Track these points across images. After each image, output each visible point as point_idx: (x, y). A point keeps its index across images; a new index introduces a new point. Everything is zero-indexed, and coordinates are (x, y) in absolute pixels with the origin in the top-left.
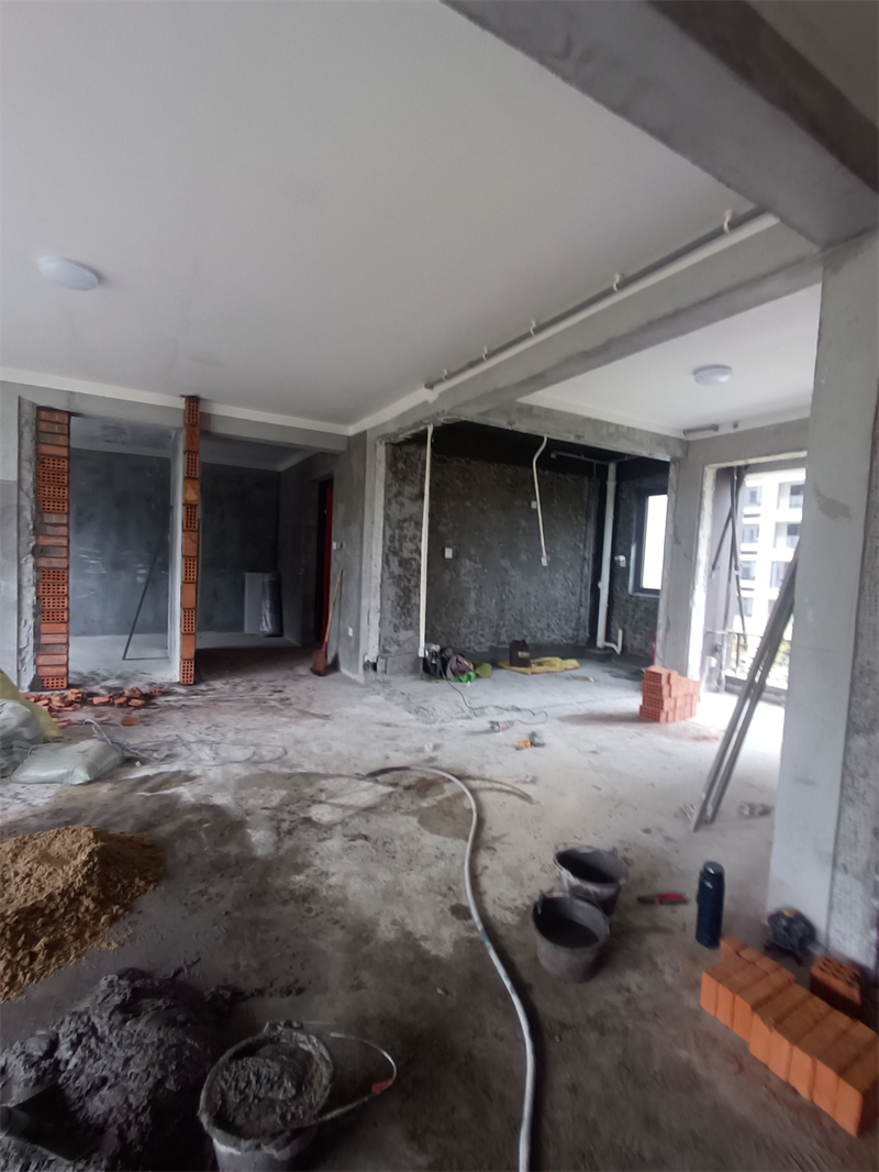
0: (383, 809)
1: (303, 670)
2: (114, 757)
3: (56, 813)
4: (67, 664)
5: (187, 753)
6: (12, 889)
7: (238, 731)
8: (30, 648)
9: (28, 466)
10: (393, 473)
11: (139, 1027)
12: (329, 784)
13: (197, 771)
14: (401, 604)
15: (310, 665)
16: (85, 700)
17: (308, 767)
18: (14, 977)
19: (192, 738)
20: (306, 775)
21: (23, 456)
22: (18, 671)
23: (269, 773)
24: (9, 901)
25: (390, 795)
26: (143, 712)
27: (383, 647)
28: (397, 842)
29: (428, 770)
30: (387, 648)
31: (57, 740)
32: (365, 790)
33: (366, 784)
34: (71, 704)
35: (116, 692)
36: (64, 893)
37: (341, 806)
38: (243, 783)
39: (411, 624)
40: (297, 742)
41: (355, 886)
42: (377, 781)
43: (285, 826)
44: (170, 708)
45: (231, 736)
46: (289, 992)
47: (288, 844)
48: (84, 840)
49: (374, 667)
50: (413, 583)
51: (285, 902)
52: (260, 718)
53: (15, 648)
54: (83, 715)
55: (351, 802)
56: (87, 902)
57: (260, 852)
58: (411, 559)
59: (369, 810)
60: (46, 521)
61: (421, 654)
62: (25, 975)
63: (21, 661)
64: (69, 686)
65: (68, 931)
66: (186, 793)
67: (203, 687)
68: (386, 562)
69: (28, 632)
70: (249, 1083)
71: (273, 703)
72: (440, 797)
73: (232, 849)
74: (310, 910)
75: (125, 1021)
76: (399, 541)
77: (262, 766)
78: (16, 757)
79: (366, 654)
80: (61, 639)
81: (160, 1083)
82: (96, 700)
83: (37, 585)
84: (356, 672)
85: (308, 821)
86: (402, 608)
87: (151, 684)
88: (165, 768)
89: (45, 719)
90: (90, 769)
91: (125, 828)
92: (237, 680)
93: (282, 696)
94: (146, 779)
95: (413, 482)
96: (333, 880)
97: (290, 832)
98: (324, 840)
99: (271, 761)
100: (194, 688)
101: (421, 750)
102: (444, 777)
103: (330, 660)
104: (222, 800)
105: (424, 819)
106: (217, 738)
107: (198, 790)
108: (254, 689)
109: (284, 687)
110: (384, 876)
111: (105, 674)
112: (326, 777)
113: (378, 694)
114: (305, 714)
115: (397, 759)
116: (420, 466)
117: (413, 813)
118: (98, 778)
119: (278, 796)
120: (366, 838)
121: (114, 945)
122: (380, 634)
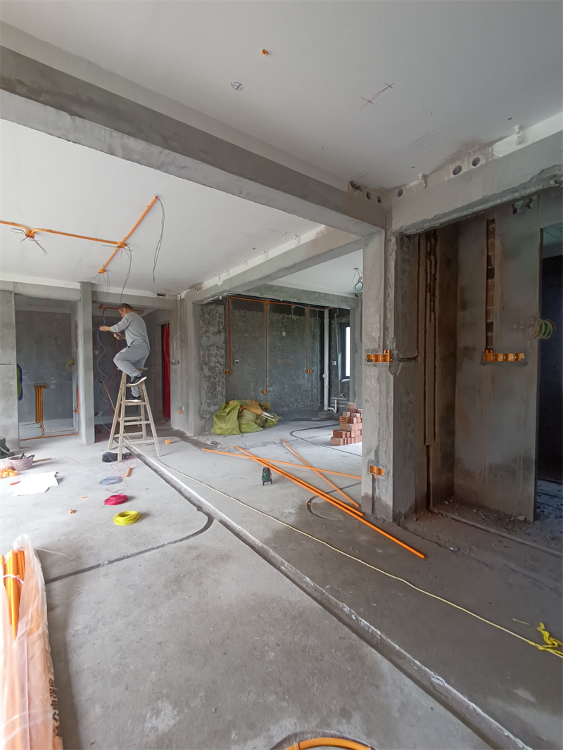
10: (203, 320)
14: (211, 391)
27: (202, 416)
30: (204, 416)
39: (217, 402)
50: (217, 380)
58: (215, 366)
68: (201, 369)
76: (208, 357)
86: (211, 394)
95: (214, 325)
116: (217, 316)
122: (200, 408)
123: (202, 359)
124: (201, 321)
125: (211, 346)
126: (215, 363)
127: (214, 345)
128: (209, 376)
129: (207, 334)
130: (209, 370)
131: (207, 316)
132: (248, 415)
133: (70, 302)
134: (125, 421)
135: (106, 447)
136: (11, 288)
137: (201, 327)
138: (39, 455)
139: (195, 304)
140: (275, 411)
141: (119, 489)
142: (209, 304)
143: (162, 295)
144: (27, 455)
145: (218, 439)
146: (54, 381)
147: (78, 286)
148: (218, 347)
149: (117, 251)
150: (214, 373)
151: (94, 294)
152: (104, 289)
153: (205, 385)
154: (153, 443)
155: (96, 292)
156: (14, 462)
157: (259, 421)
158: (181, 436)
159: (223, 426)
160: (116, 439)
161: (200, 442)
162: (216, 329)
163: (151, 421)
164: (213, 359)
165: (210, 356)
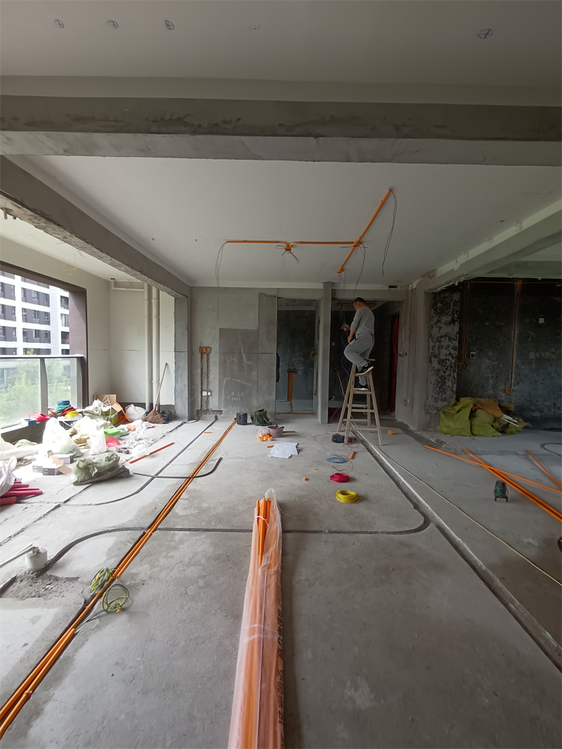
27: (428, 411)
68: (429, 361)
76: (439, 349)
86: (439, 388)
95: (447, 314)
122: (426, 402)
123: (431, 351)
125: (442, 337)
126: (446, 355)
127: (446, 335)
129: (439, 324)
130: (439, 363)
131: (439, 305)
132: (482, 416)
133: (315, 300)
134: (353, 408)
135: (336, 429)
136: (274, 293)
137: (433, 317)
138: (287, 428)
139: (426, 293)
140: (521, 416)
141: (344, 469)
142: (443, 291)
143: (394, 287)
144: (280, 426)
145: (444, 438)
146: (301, 368)
147: (321, 286)
148: (450, 338)
149: (353, 250)
150: (444, 366)
151: (334, 291)
152: (341, 287)
153: (433, 378)
154: (377, 432)
155: (335, 290)
156: (271, 430)
157: (497, 425)
158: (405, 428)
159: (451, 424)
160: (344, 423)
161: (423, 437)
162: (449, 319)
163: (375, 410)
164: (444, 352)
165: (440, 347)
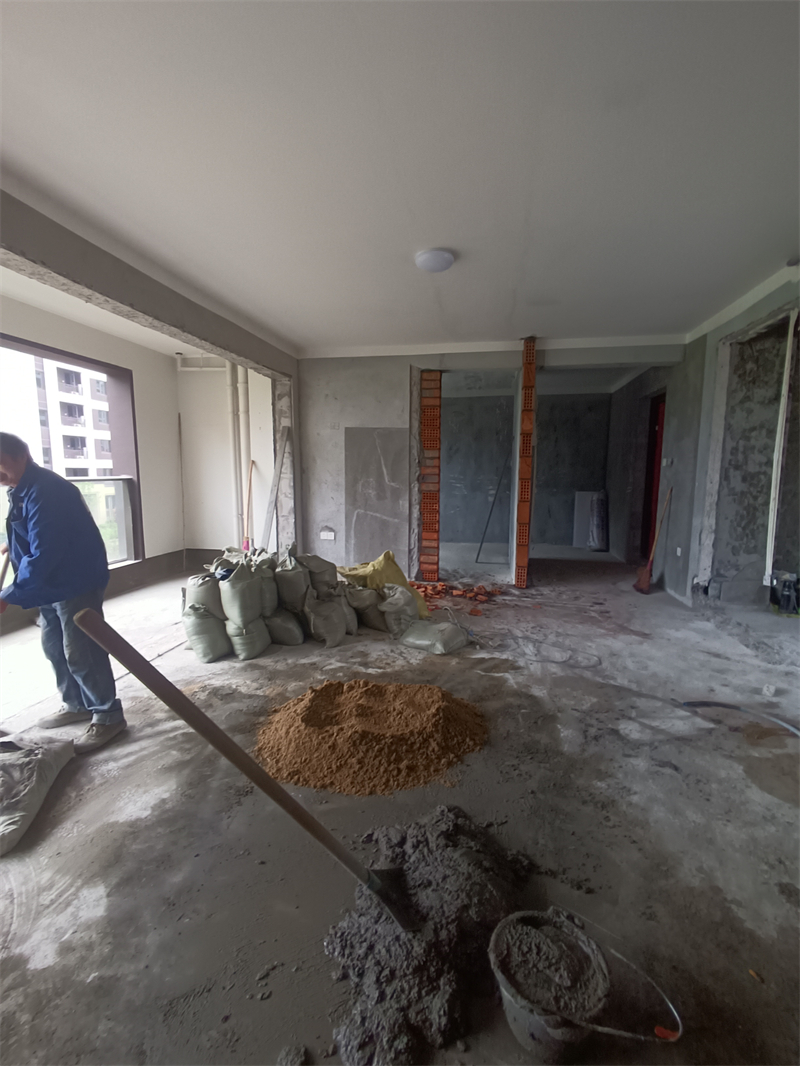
0: (700, 744)
1: (626, 585)
2: (462, 639)
3: (423, 672)
4: (437, 563)
5: (514, 646)
6: (392, 719)
7: (558, 635)
8: (416, 550)
9: (416, 416)
10: (740, 376)
11: (456, 855)
12: (641, 703)
13: (521, 663)
14: (743, 524)
15: (634, 581)
16: (448, 591)
17: (621, 681)
18: (388, 781)
19: (520, 634)
20: (619, 689)
21: (413, 409)
22: (409, 566)
23: (582, 678)
24: (389, 727)
25: (710, 731)
26: (486, 606)
27: (717, 570)
28: (714, 786)
29: (765, 716)
30: (722, 572)
31: (428, 619)
32: (681, 718)
33: (682, 713)
34: (438, 593)
35: (468, 588)
36: (420, 733)
37: (652, 728)
38: (557, 682)
39: (755, 547)
40: (613, 654)
41: (658, 813)
42: (696, 713)
43: (593, 731)
44: (506, 605)
45: (552, 638)
46: (579, 887)
47: (593, 749)
48: (435, 698)
49: (706, 590)
50: (760, 500)
51: (584, 802)
52: (580, 626)
53: (407, 549)
54: (445, 603)
55: (663, 727)
56: (434, 745)
57: (566, 748)
58: (759, 473)
59: (681, 740)
60: (426, 455)
61: (767, 582)
62: (394, 781)
63: (410, 558)
64: (439, 580)
65: (421, 762)
66: (511, 679)
67: (533, 591)
68: (725, 476)
69: (414, 537)
70: (530, 949)
71: (593, 614)
72: (778, 751)
73: (543, 739)
74: (607, 819)
75: (447, 846)
76: (744, 453)
77: (577, 671)
78: (403, 627)
79: (696, 576)
80: (434, 544)
81: (466, 908)
82: (455, 592)
83: (420, 504)
84: (684, 594)
85: (615, 732)
86: (744, 529)
87: (493, 584)
88: (497, 655)
89: (421, 603)
90: (445, 645)
91: (463, 696)
92: (562, 589)
93: (602, 608)
94: (482, 660)
95: (766, 383)
96: (635, 799)
97: (596, 738)
98: (629, 756)
99: (586, 668)
100: (525, 591)
101: (758, 691)
102: (788, 730)
103: (655, 579)
104: (538, 692)
105: (753, 771)
106: (540, 637)
107: (520, 679)
108: (577, 598)
109: (605, 600)
110: (693, 816)
111: (463, 573)
112: (639, 695)
113: (708, 620)
114: (623, 629)
115: (724, 694)
116: (777, 363)
117: (739, 760)
118: (449, 653)
119: (588, 702)
120: (676, 769)
121: (448, 784)
122: (714, 555)
123: (729, 456)
124: (736, 379)
125: (753, 429)
126: (760, 465)
127: (762, 426)
128: (742, 493)
129: (747, 405)
130: (744, 479)
131: (750, 366)
136: (435, 363)
137: (735, 391)
142: (759, 338)
147: (519, 345)
150: (756, 485)
151: (541, 354)
152: (553, 345)
153: (732, 510)
155: (544, 350)
162: (770, 392)
164: (758, 457)
165: (749, 449)
